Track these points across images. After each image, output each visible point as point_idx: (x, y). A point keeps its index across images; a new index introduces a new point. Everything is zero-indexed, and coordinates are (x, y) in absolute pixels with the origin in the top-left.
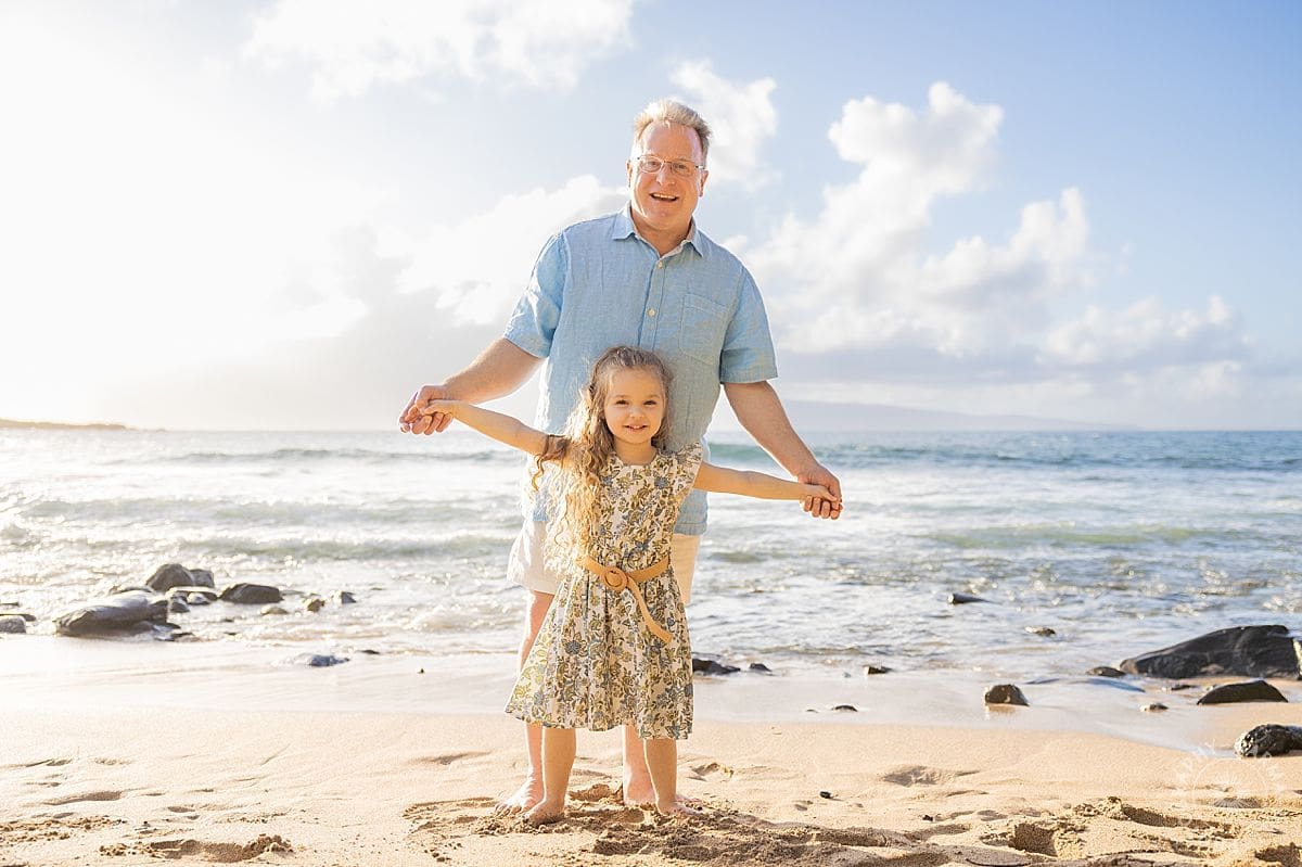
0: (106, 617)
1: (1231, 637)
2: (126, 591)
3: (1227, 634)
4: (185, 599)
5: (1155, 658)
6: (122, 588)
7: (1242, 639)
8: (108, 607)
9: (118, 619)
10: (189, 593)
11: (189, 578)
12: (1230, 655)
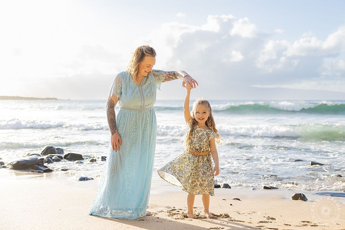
0: (24, 163)
2: (32, 155)
4: (51, 158)
6: (31, 154)
8: (25, 160)
9: (28, 164)
10: (53, 156)
11: (55, 151)
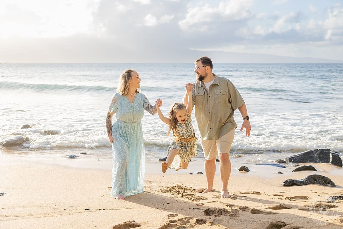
1: (315, 152)
3: (314, 151)
5: (294, 157)
7: (318, 152)
8: (13, 140)
12: (313, 157)
